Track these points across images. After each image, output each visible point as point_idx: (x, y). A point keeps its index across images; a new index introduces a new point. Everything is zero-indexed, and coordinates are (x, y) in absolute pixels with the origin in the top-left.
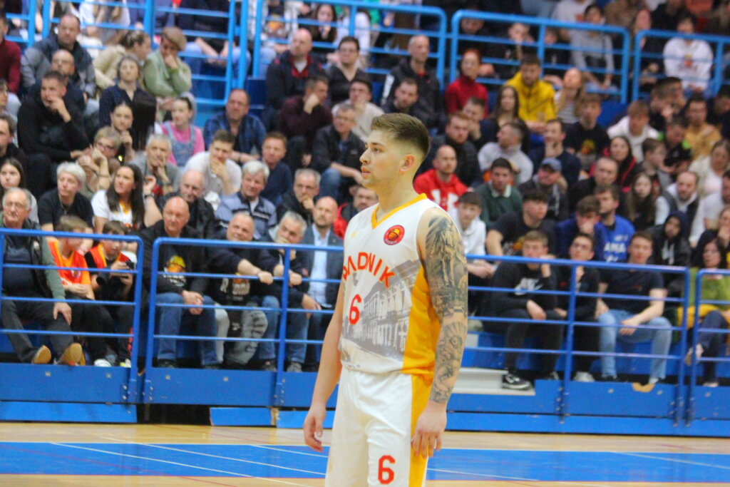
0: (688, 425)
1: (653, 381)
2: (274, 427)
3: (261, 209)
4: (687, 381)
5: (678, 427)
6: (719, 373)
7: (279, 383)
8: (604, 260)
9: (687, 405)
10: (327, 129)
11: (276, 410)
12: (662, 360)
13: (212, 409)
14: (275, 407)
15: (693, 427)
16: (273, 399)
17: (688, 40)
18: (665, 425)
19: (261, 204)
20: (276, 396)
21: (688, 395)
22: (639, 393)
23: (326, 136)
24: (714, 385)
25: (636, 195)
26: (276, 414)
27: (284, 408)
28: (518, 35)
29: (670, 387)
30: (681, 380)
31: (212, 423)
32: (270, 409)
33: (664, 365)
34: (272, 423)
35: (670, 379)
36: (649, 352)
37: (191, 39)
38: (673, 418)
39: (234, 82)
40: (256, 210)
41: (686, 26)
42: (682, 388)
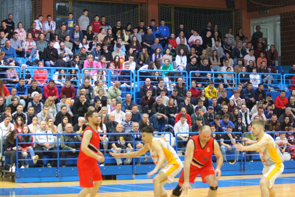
0: (245, 172)
1: (235, 161)
2: (133, 179)
3: (131, 124)
4: (244, 161)
5: (242, 173)
6: (253, 158)
7: (134, 168)
8: (223, 132)
9: (244, 167)
10: (155, 103)
11: (134, 175)
12: (237, 156)
13: (117, 176)
14: (133, 174)
15: (246, 172)
16: (133, 172)
17: (255, 74)
18: (238, 172)
19: (131, 123)
20: (133, 171)
21: (244, 164)
22: (231, 165)
23: (155, 105)
24: (252, 161)
25: (234, 114)
26: (134, 176)
27: (136, 174)
28: (209, 76)
29: (239, 163)
30: (242, 160)
31: (117, 179)
32: (132, 175)
33: (238, 157)
34: (133, 178)
35: (240, 161)
36: (234, 154)
37: (122, 83)
38: (241, 170)
39: (133, 92)
40: (130, 124)
41: (254, 70)
42: (242, 163)
